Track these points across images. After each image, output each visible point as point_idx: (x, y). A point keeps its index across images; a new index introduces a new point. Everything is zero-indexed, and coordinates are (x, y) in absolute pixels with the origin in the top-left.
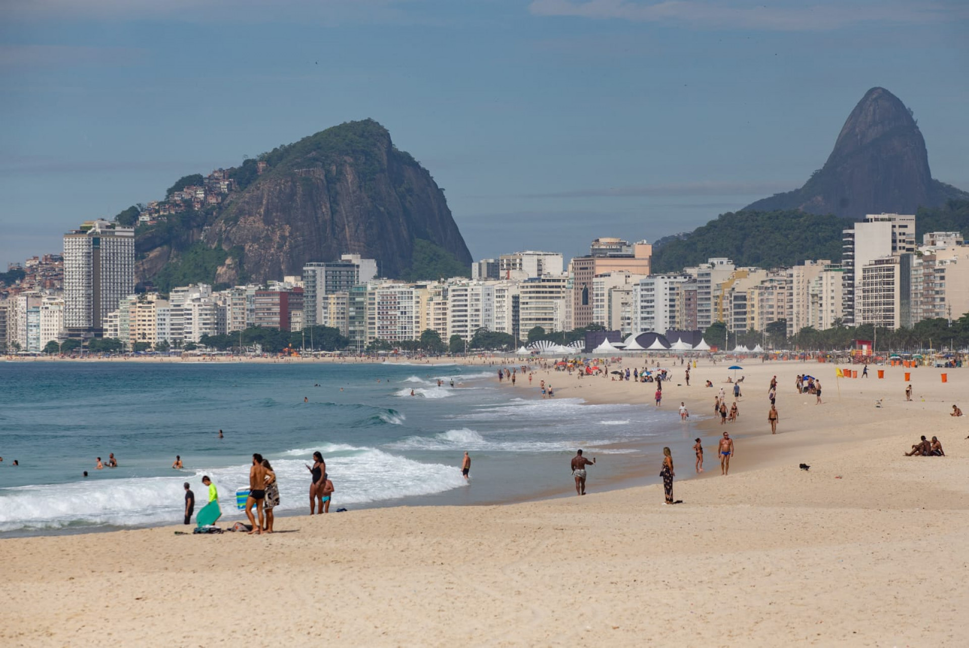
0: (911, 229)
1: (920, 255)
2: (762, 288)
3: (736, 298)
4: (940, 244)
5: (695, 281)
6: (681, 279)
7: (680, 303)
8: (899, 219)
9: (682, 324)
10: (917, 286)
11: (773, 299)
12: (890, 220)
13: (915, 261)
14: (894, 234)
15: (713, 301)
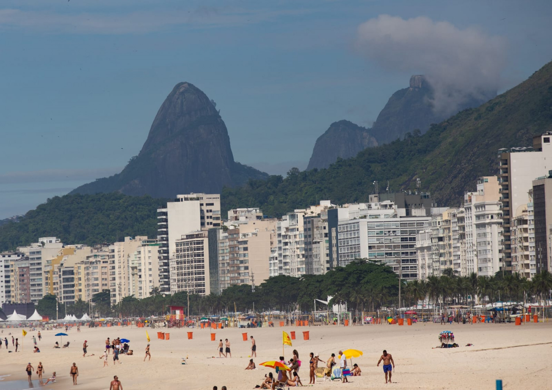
0: (217, 207)
1: (225, 229)
2: (88, 263)
3: (65, 273)
4: (242, 219)
5: (27, 259)
6: (14, 257)
7: (14, 278)
8: (206, 198)
9: (17, 297)
10: (224, 257)
11: (98, 271)
12: (198, 199)
13: (221, 234)
14: (202, 211)
15: (44, 276)
